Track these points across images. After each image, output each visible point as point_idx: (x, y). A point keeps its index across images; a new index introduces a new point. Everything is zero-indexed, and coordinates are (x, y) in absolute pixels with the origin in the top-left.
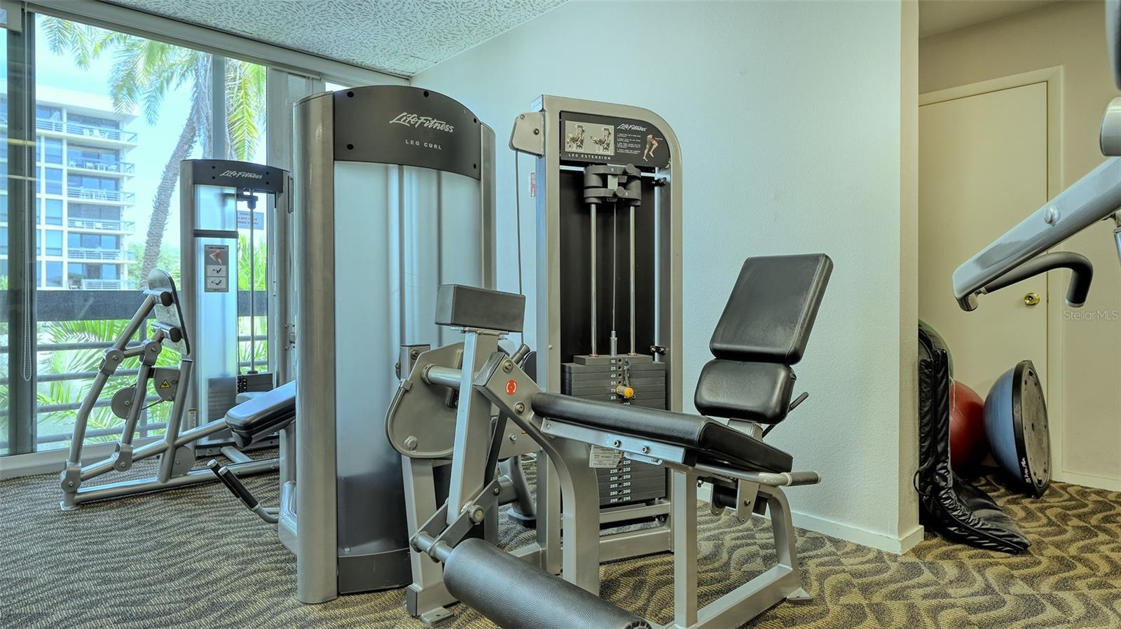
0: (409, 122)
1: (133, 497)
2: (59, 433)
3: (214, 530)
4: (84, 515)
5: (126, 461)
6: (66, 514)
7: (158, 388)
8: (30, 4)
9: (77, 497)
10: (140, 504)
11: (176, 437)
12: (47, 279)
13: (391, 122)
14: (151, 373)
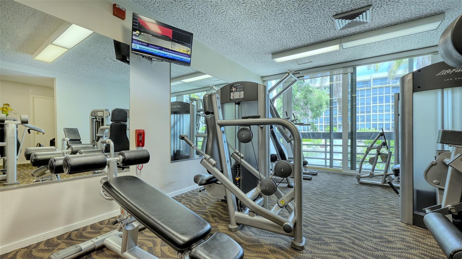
0: (447, 73)
1: (374, 186)
2: (369, 168)
3: (389, 199)
4: (360, 186)
5: (372, 176)
6: (357, 184)
7: (382, 158)
8: (355, 65)
9: (360, 181)
10: (375, 187)
11: (386, 172)
12: (385, 128)
13: (437, 75)
14: (379, 154)
